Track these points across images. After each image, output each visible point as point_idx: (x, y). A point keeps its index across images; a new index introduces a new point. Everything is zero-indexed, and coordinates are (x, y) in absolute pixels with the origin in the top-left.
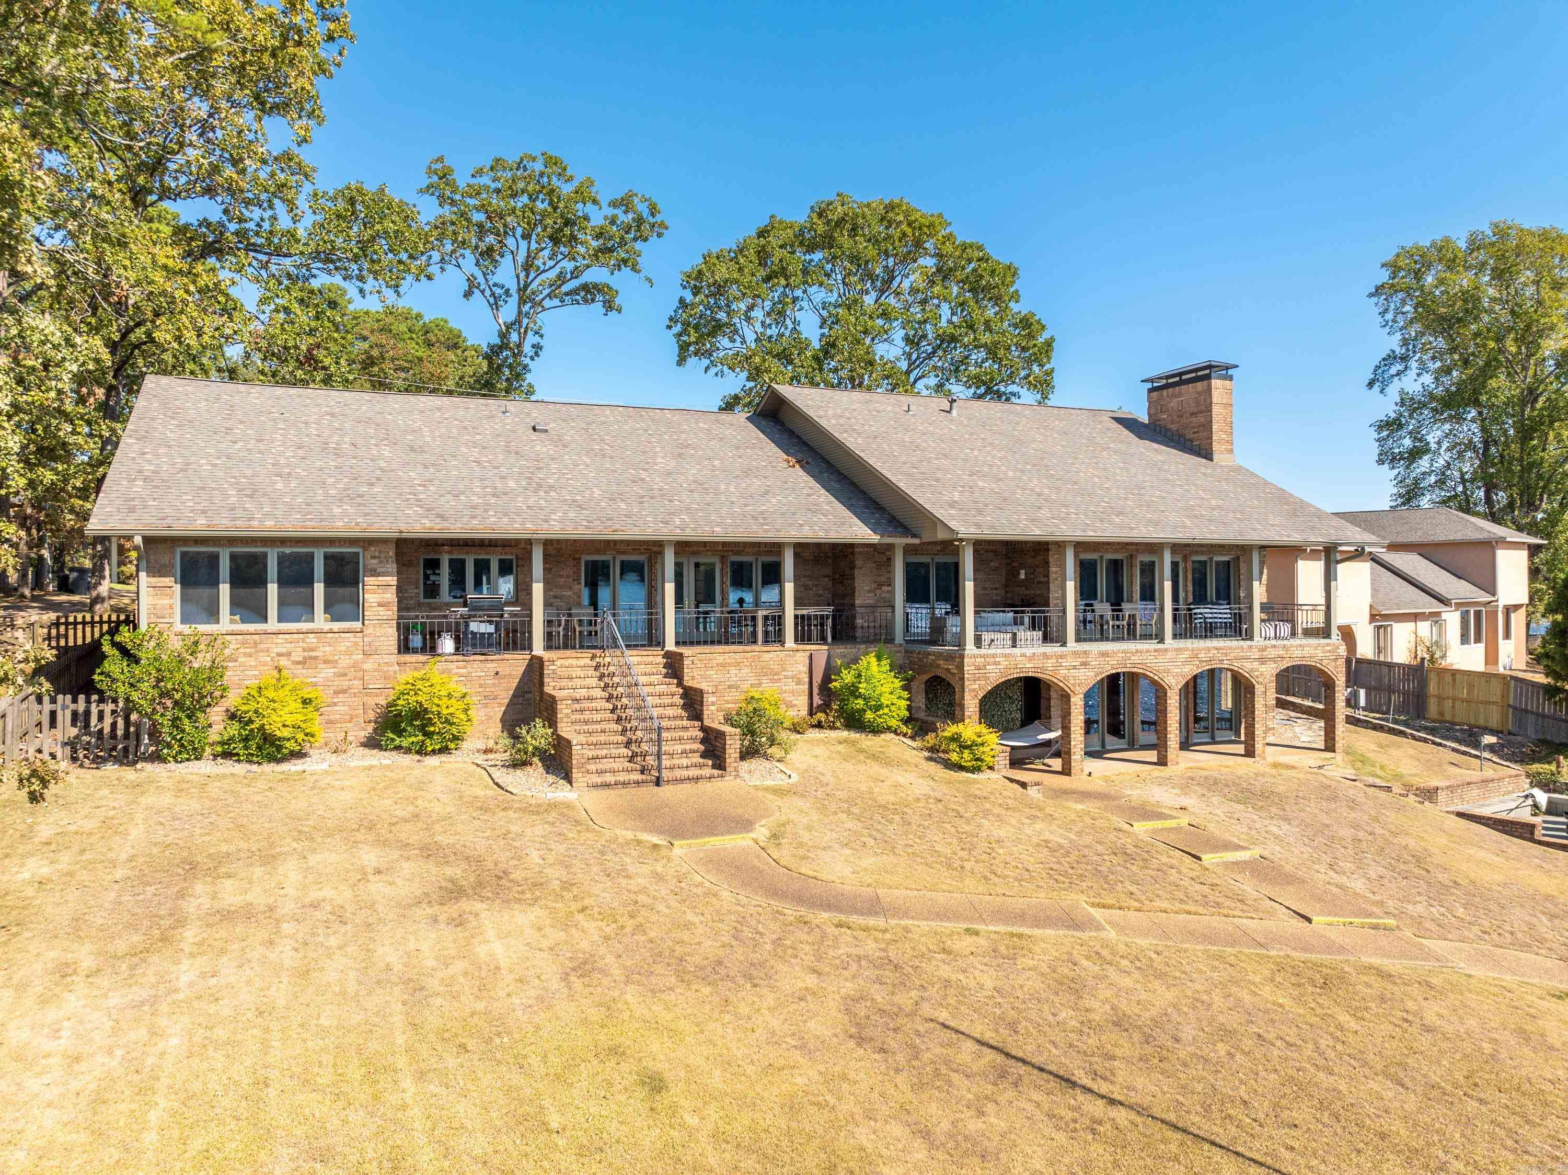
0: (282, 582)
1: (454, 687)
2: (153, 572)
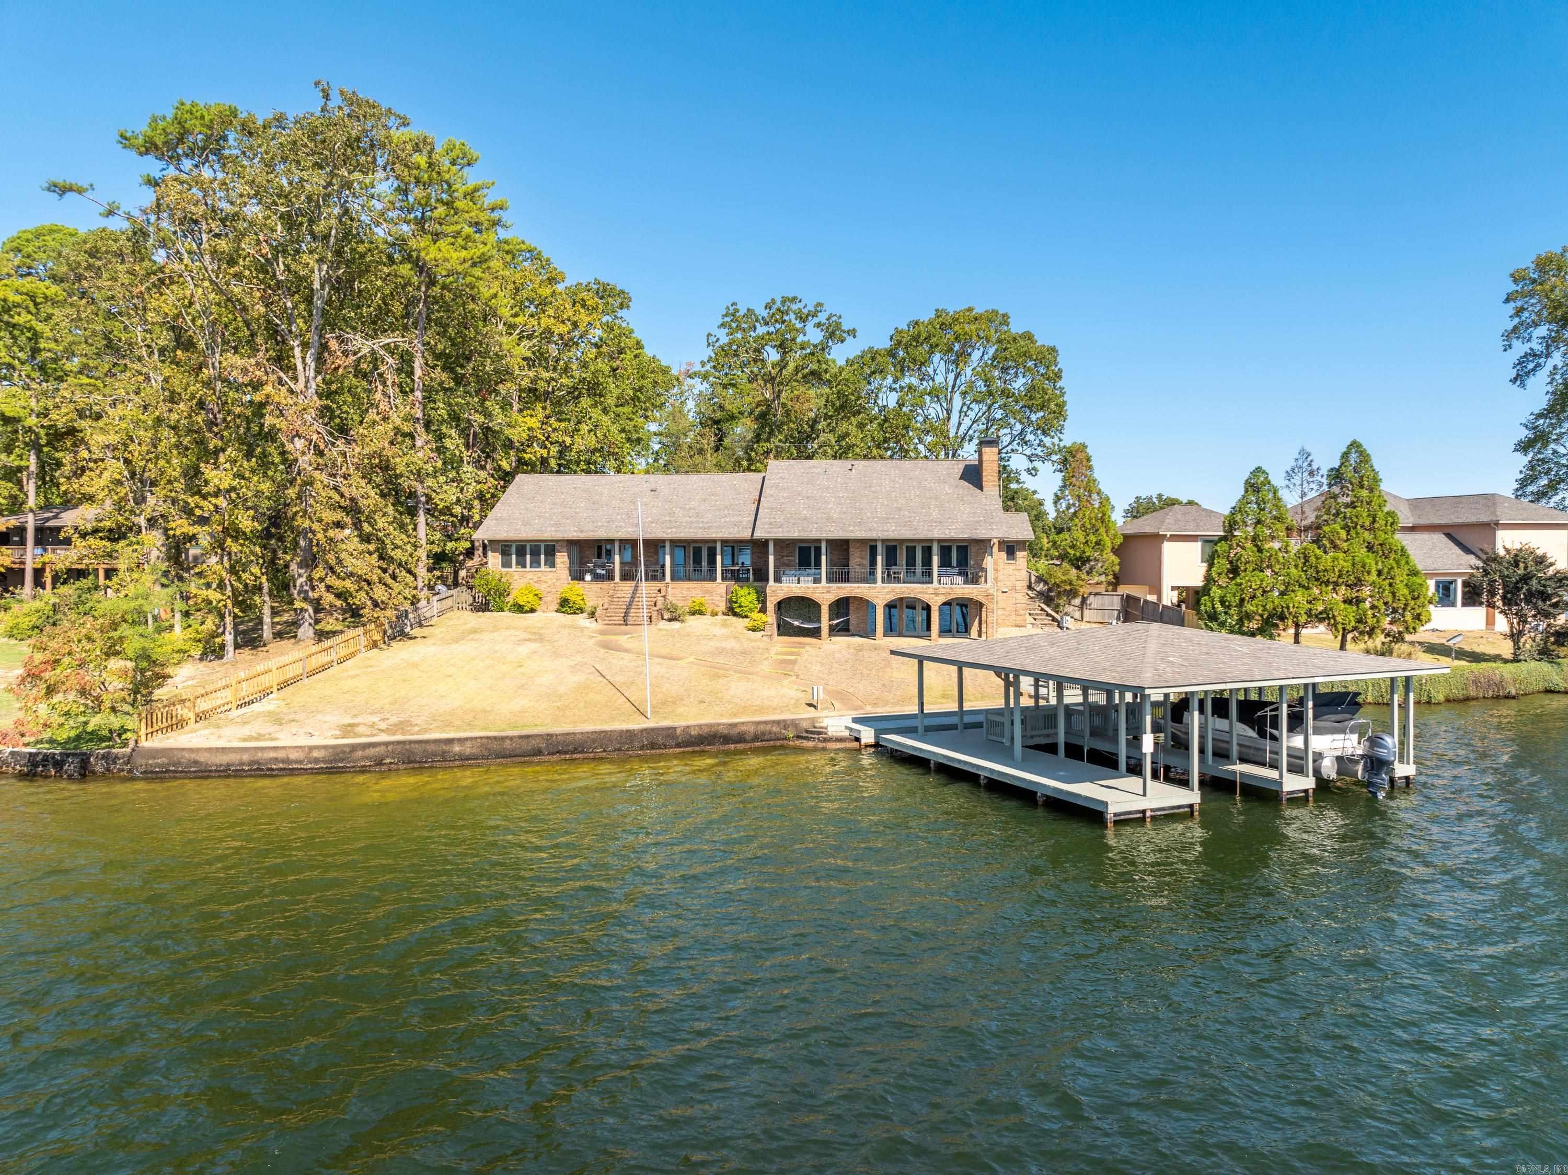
0: (531, 555)
1: (581, 592)
2: (493, 551)
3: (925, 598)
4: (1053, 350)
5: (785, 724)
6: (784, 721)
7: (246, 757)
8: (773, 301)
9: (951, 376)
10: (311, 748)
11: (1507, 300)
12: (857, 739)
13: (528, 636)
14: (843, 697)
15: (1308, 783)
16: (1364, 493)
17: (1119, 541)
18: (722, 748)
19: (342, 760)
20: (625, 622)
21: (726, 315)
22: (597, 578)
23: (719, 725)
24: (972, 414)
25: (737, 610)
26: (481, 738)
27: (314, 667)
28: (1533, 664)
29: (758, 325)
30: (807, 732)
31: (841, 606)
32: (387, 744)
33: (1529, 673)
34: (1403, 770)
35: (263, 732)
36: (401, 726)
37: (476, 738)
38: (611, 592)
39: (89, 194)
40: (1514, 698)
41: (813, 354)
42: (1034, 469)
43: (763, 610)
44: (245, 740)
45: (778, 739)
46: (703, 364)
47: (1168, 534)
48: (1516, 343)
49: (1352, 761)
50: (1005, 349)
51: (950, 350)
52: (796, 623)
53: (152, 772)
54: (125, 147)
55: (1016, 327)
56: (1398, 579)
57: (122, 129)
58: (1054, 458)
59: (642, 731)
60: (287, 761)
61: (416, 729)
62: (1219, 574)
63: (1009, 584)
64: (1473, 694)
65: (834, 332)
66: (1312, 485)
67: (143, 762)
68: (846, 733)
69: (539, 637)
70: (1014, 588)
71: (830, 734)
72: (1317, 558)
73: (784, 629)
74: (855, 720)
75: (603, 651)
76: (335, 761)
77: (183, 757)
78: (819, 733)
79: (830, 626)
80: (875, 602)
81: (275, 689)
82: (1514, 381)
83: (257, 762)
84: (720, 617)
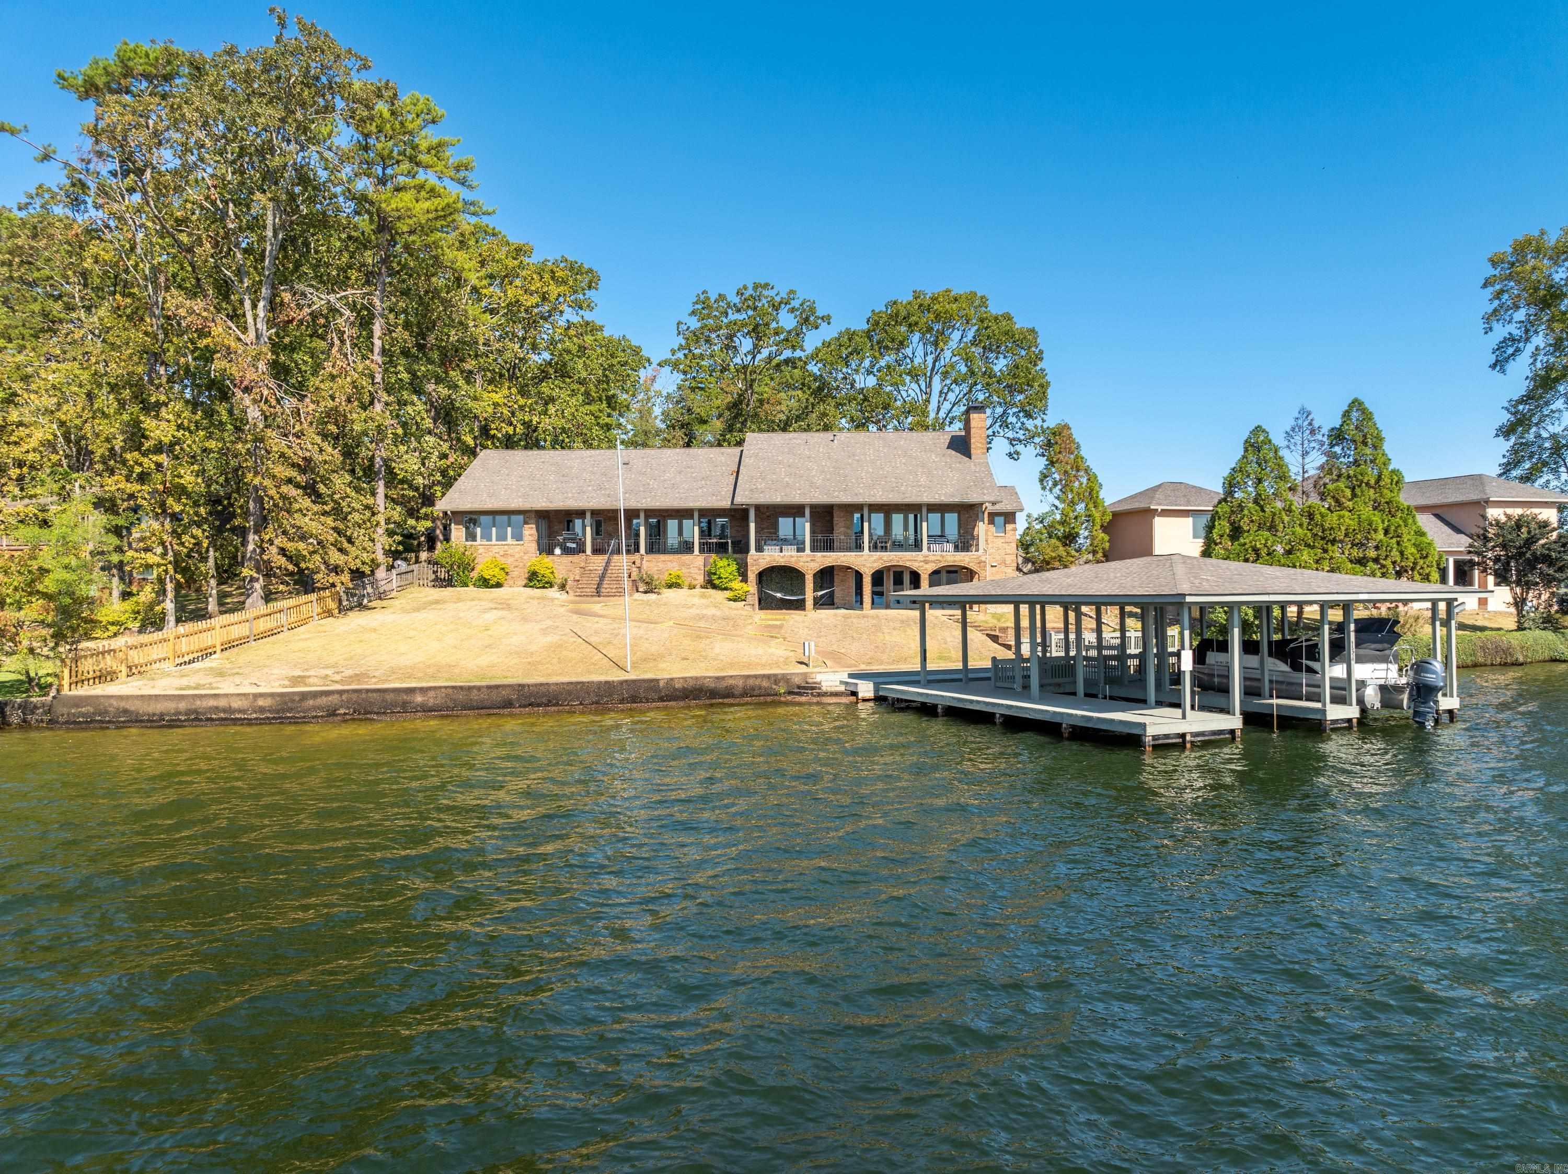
1: (550, 565)
2: (456, 524)
3: (915, 566)
4: (1033, 331)
5: (776, 679)
6: (775, 675)
7: (182, 706)
8: (745, 288)
9: (930, 359)
10: (257, 696)
11: (1485, 286)
12: (854, 694)
13: (493, 606)
14: (837, 658)
15: (1352, 712)
16: (1368, 451)
17: (1108, 518)
18: (708, 702)
19: (290, 710)
20: (598, 593)
21: (696, 303)
22: (567, 551)
23: (705, 678)
24: (951, 397)
25: (717, 582)
26: (446, 687)
27: (262, 629)
28: (1538, 632)
29: (730, 311)
30: (799, 687)
31: (826, 576)
32: (340, 692)
33: (1535, 640)
34: (1448, 702)
35: (202, 682)
36: (357, 677)
37: (440, 687)
38: (583, 564)
39: (23, 135)
40: (1522, 664)
41: (787, 340)
42: (1018, 453)
43: (745, 580)
44: (181, 689)
45: (769, 695)
46: (673, 352)
47: (1160, 508)
48: (1495, 325)
49: (1398, 689)
50: (986, 328)
51: (930, 330)
52: (779, 595)
53: (75, 722)
54: (63, 88)
55: (994, 309)
56: (1405, 538)
57: (60, 70)
58: (1037, 440)
59: (622, 683)
60: (229, 710)
61: (374, 680)
62: (1221, 536)
63: (998, 558)
64: (1481, 660)
65: (808, 319)
66: (1313, 444)
67: (65, 710)
68: (842, 688)
69: (506, 606)
70: (1004, 562)
71: (824, 689)
72: (1322, 516)
73: (765, 603)
74: (851, 676)
75: (575, 616)
76: (283, 711)
77: (111, 705)
78: (813, 688)
79: (815, 599)
80: (862, 571)
81: (218, 649)
82: (1493, 367)
83: (196, 711)
84: (698, 590)
